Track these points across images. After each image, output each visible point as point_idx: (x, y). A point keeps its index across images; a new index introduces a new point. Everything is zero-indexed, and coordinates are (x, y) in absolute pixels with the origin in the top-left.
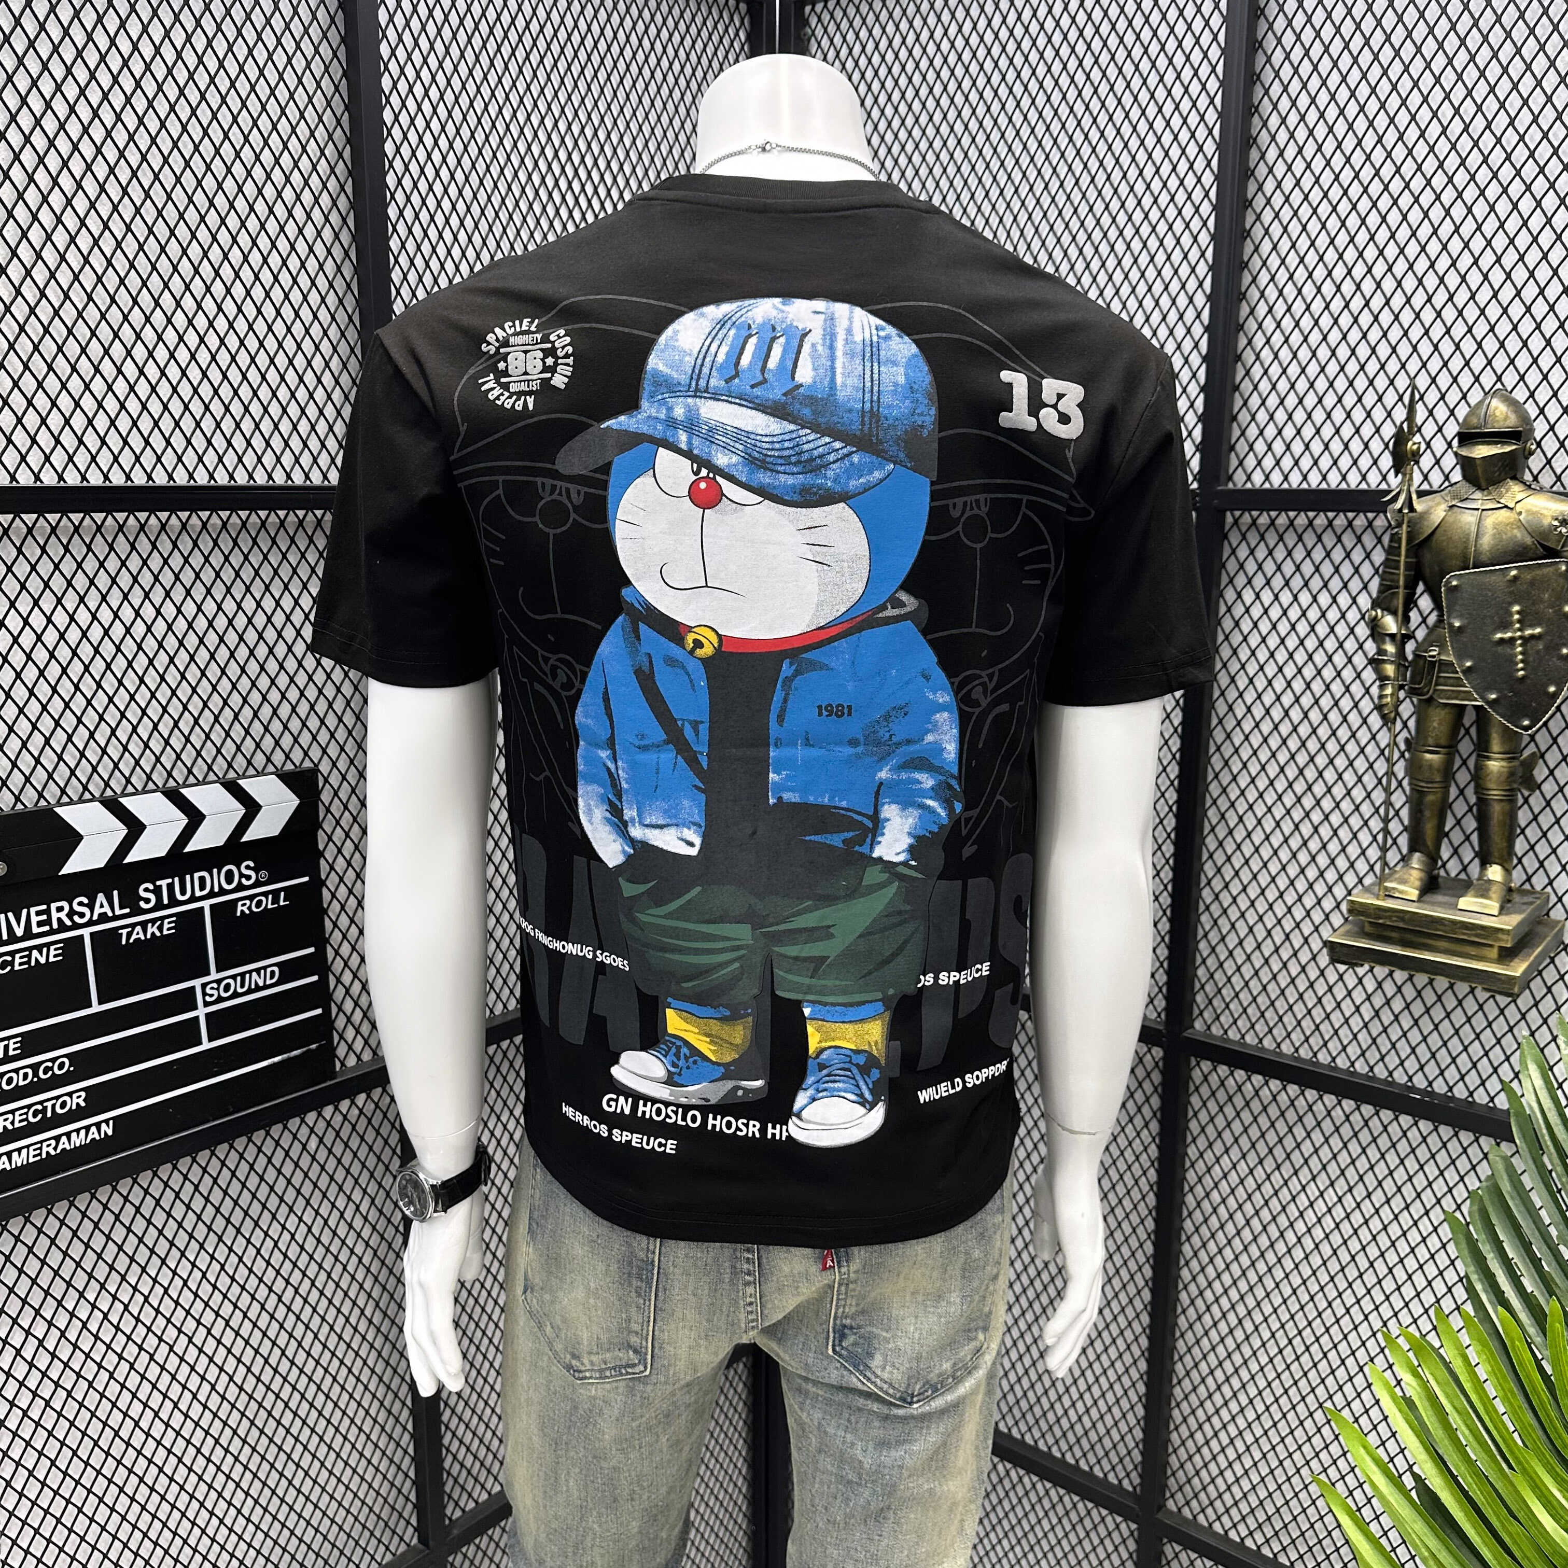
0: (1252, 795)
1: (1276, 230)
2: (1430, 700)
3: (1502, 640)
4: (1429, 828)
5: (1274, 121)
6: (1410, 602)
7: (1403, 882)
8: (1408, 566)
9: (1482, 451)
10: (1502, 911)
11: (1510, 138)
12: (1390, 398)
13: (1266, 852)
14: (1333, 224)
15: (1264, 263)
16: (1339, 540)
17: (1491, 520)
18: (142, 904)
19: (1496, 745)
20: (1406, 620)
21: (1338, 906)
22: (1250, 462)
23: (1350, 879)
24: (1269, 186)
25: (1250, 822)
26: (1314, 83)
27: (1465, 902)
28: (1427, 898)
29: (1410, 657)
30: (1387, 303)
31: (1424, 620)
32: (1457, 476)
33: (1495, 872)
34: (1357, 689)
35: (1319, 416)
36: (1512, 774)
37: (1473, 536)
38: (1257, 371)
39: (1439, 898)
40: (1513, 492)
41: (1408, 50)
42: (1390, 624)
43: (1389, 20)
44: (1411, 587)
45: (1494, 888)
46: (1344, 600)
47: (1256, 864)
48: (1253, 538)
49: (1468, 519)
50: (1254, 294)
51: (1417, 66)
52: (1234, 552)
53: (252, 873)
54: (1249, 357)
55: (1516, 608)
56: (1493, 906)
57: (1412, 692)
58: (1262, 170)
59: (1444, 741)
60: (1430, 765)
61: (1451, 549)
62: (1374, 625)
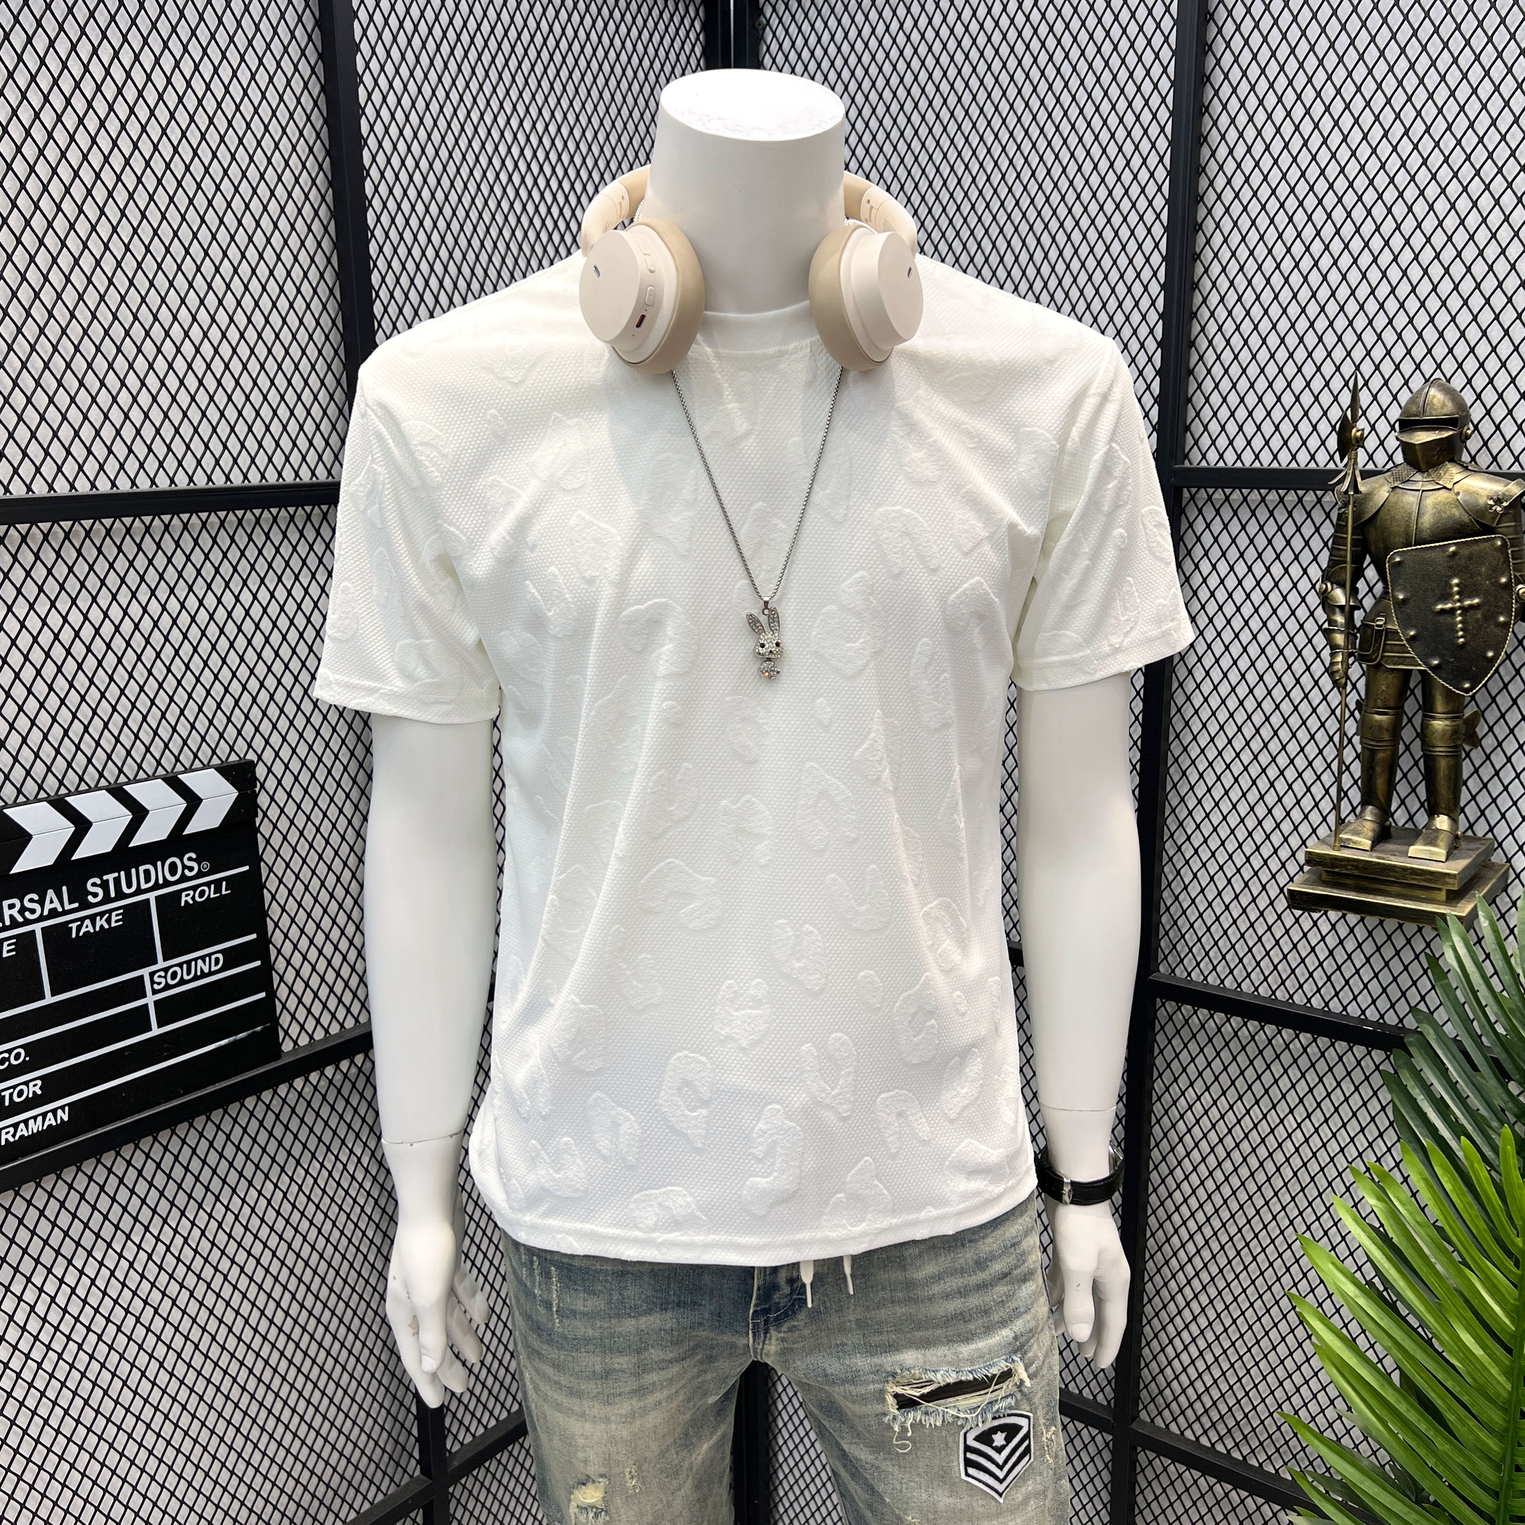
0: (1211, 753)
1: (1227, 224)
2: (1378, 666)
3: (1443, 611)
4: (1380, 783)
5: (1224, 121)
6: (1358, 573)
7: (1356, 833)
8: (1354, 543)
9: (1421, 437)
10: (1449, 857)
12: (1337, 383)
13: (1225, 806)
14: (1281, 220)
15: (1216, 255)
16: (1290, 514)
17: (1431, 500)
19: (1440, 706)
20: (1354, 591)
21: (1293, 854)
22: (1205, 441)
23: (1305, 829)
25: (1210, 778)
26: (1262, 85)
27: (1415, 849)
29: (1358, 624)
30: (1333, 295)
31: (1371, 590)
32: (1399, 458)
33: (1442, 822)
34: (1309, 654)
35: (1269, 399)
36: (1455, 732)
37: (1414, 515)
38: (1210, 357)
39: (1390, 846)
40: (1452, 474)
41: (1351, 58)
42: (1340, 596)
44: (1358, 560)
45: (1442, 836)
46: (1296, 571)
47: (1216, 818)
48: (1209, 512)
49: (1410, 499)
50: (1206, 284)
51: (1360, 73)
52: (1191, 525)
54: (1202, 343)
55: (1456, 581)
56: (1440, 852)
57: (1361, 659)
58: (1213, 167)
59: (1391, 703)
60: (1380, 725)
61: (1394, 527)
62: (1324, 597)
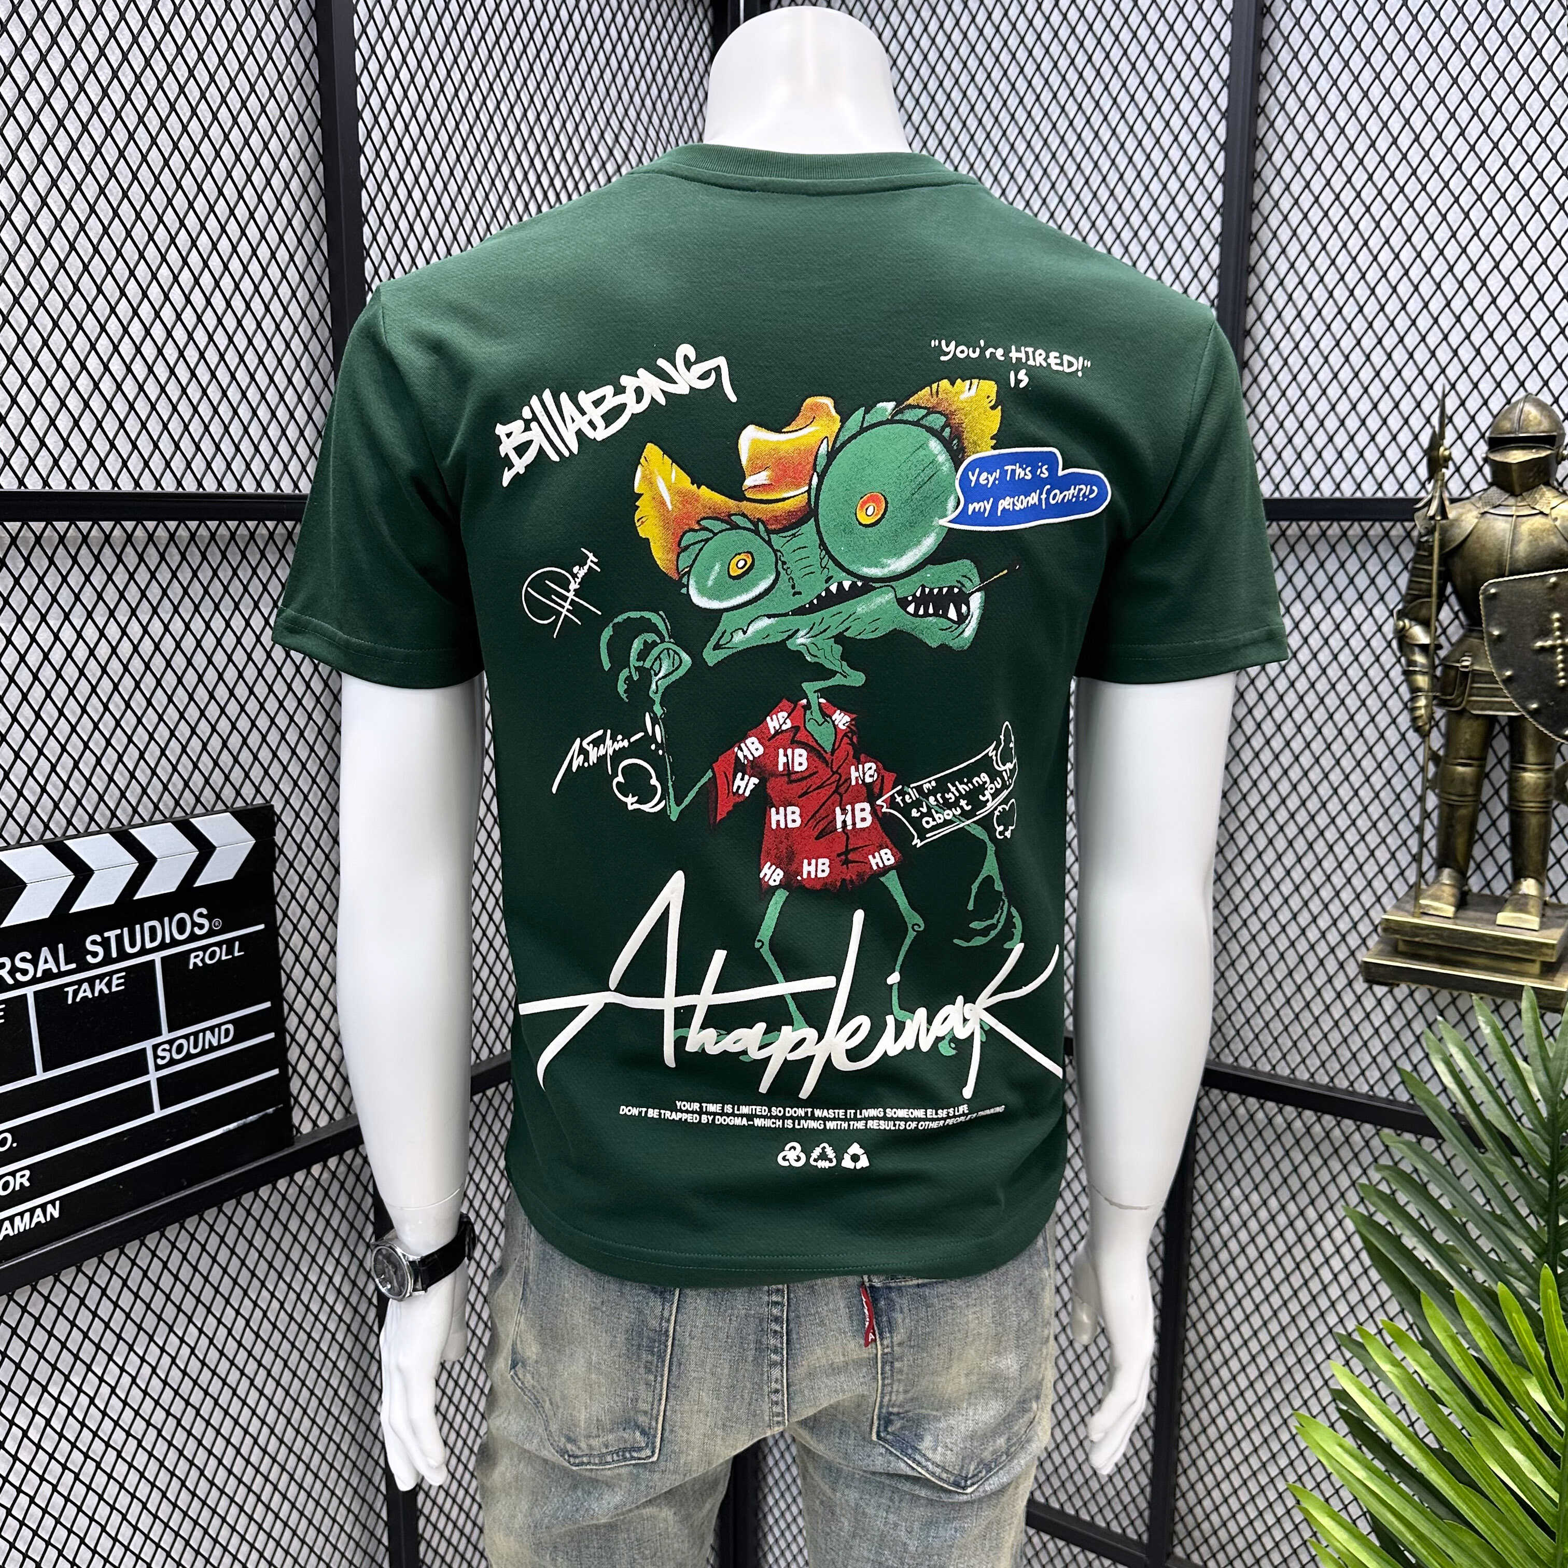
1: (1284, 234)
2: (1462, 712)
3: (1542, 649)
4: (1458, 844)
5: (1281, 122)
7: (1437, 898)
9: (1517, 456)
10: (1543, 926)
11: (1532, 141)
12: (1407, 405)
14: (1345, 227)
15: (1272, 267)
16: (1354, 550)
17: (1527, 526)
18: (89, 959)
19: (1531, 755)
23: (1368, 898)
24: (1277, 189)
26: (1325, 83)
27: (1504, 917)
28: (1462, 914)
30: (1404, 307)
33: (1529, 886)
35: (1332, 423)
36: (1548, 785)
37: (1507, 544)
38: (1265, 378)
39: (1476, 914)
40: (1547, 498)
41: (1423, 51)
42: (1420, 635)
43: (1403, 20)
45: (1531, 902)
46: (1359, 612)
49: (1500, 526)
50: (1261, 299)
51: (1433, 67)
53: (204, 921)
54: (1257, 363)
55: (1556, 615)
56: (1533, 921)
57: (1441, 703)
58: (1269, 172)
59: (1476, 754)
60: (1463, 779)
61: (1485, 557)
62: (1402, 636)
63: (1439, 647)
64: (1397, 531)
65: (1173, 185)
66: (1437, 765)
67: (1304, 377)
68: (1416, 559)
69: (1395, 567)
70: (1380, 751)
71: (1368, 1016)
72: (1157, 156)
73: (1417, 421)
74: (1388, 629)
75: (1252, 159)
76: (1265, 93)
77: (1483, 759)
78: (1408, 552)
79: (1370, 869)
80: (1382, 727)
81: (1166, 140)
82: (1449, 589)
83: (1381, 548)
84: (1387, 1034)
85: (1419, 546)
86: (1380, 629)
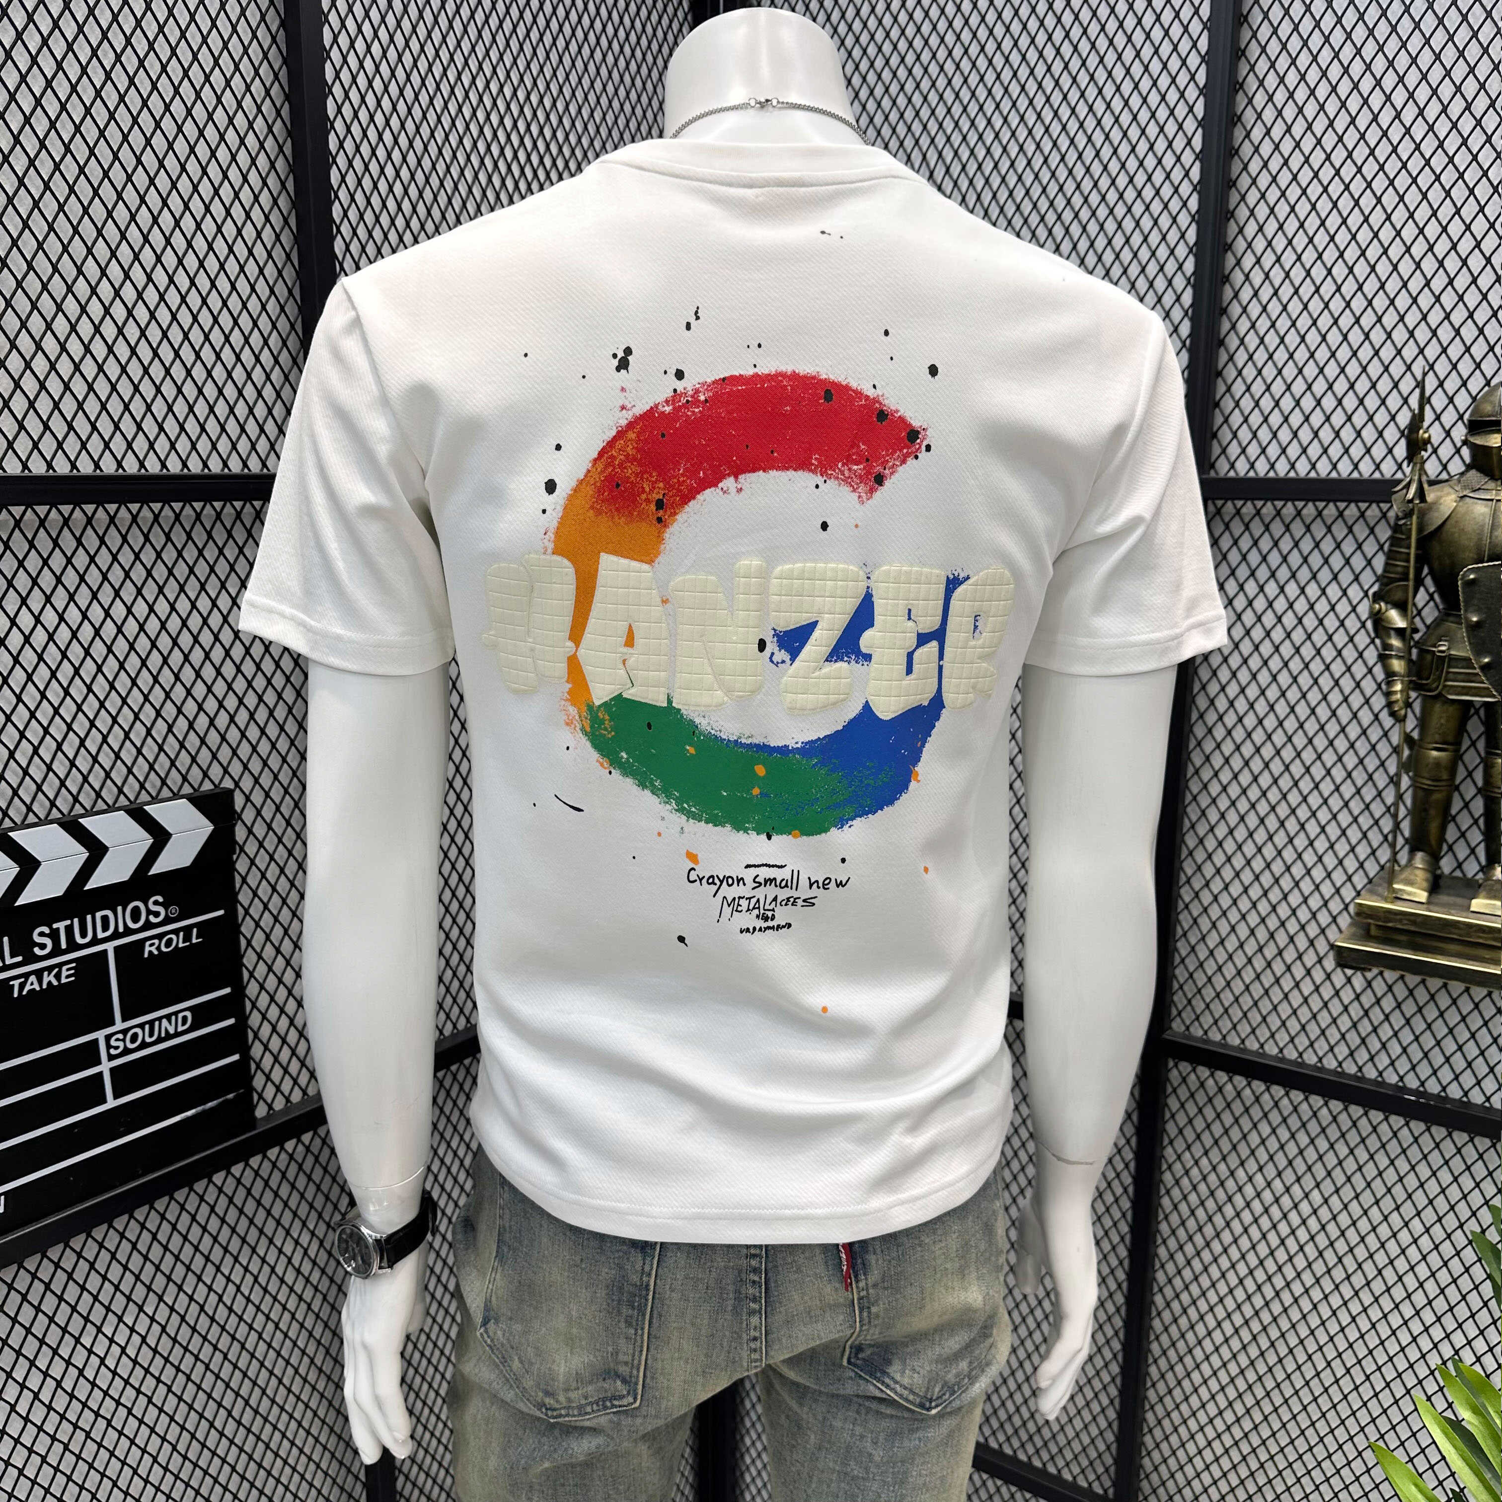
1: (1262, 212)
2: (1440, 695)
4: (1434, 827)
5: (1260, 98)
7: (1410, 883)
9: (1498, 440)
12: (1385, 385)
14: (1324, 205)
16: (1329, 530)
18: (37, 951)
22: (1234, 449)
24: (1254, 167)
25: (1233, 819)
26: (1304, 59)
27: (1480, 904)
30: (1382, 286)
35: (1308, 403)
37: (1487, 529)
38: (1241, 356)
41: (1405, 26)
42: (1396, 619)
46: (1334, 592)
49: (1479, 511)
50: (1238, 277)
51: (1415, 43)
53: (160, 909)
54: (1232, 342)
57: (1417, 687)
58: (1247, 149)
59: (1450, 738)
60: (1437, 763)
61: (1464, 541)
62: (1378, 619)
63: (1416, 630)
64: (1373, 512)
65: (1150, 162)
66: (1411, 748)
67: (1281, 356)
68: (1394, 540)
69: (1370, 548)
70: (1353, 731)
71: (1337, 993)
72: (1134, 133)
73: (1394, 402)
74: (1364, 610)
75: (1229, 136)
76: (1244, 68)
77: (1458, 743)
78: (1384, 533)
79: (1342, 848)
80: (1355, 707)
81: (1144, 116)
82: (1426, 570)
83: (1356, 529)
84: (1356, 1011)
85: (1396, 528)
86: (1354, 609)
